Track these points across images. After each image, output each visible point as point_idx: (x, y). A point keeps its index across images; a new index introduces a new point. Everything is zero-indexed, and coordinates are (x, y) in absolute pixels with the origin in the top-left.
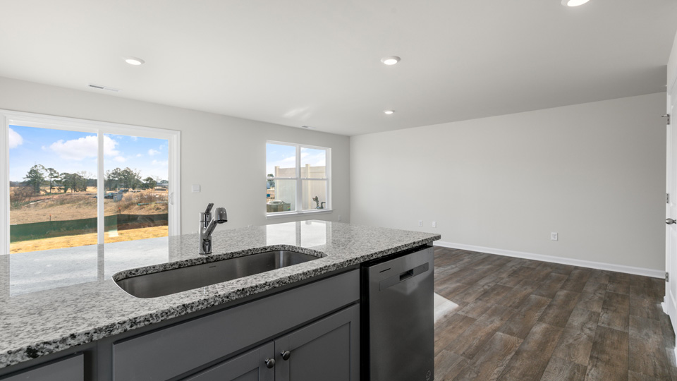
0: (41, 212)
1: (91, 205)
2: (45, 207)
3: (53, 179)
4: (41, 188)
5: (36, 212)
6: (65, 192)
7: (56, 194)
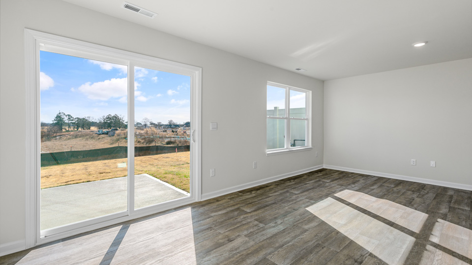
0: (64, 143)
1: (94, 139)
2: (66, 140)
3: (70, 122)
4: (63, 127)
5: (60, 143)
6: (78, 130)
7: (72, 131)
